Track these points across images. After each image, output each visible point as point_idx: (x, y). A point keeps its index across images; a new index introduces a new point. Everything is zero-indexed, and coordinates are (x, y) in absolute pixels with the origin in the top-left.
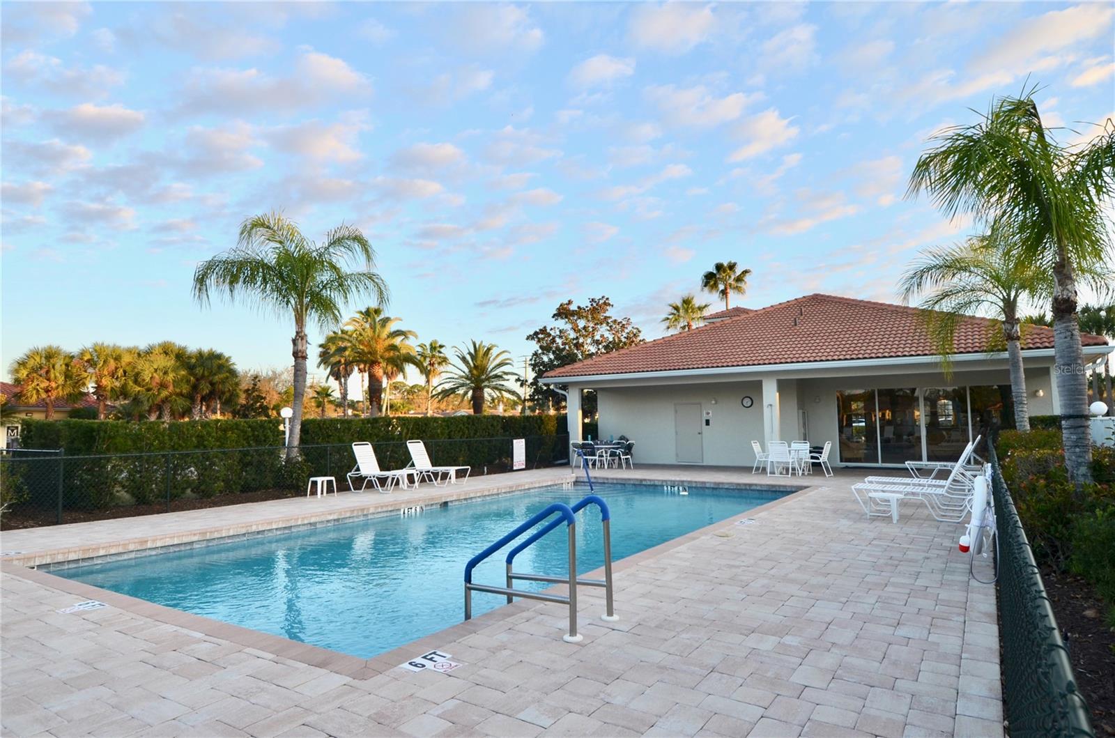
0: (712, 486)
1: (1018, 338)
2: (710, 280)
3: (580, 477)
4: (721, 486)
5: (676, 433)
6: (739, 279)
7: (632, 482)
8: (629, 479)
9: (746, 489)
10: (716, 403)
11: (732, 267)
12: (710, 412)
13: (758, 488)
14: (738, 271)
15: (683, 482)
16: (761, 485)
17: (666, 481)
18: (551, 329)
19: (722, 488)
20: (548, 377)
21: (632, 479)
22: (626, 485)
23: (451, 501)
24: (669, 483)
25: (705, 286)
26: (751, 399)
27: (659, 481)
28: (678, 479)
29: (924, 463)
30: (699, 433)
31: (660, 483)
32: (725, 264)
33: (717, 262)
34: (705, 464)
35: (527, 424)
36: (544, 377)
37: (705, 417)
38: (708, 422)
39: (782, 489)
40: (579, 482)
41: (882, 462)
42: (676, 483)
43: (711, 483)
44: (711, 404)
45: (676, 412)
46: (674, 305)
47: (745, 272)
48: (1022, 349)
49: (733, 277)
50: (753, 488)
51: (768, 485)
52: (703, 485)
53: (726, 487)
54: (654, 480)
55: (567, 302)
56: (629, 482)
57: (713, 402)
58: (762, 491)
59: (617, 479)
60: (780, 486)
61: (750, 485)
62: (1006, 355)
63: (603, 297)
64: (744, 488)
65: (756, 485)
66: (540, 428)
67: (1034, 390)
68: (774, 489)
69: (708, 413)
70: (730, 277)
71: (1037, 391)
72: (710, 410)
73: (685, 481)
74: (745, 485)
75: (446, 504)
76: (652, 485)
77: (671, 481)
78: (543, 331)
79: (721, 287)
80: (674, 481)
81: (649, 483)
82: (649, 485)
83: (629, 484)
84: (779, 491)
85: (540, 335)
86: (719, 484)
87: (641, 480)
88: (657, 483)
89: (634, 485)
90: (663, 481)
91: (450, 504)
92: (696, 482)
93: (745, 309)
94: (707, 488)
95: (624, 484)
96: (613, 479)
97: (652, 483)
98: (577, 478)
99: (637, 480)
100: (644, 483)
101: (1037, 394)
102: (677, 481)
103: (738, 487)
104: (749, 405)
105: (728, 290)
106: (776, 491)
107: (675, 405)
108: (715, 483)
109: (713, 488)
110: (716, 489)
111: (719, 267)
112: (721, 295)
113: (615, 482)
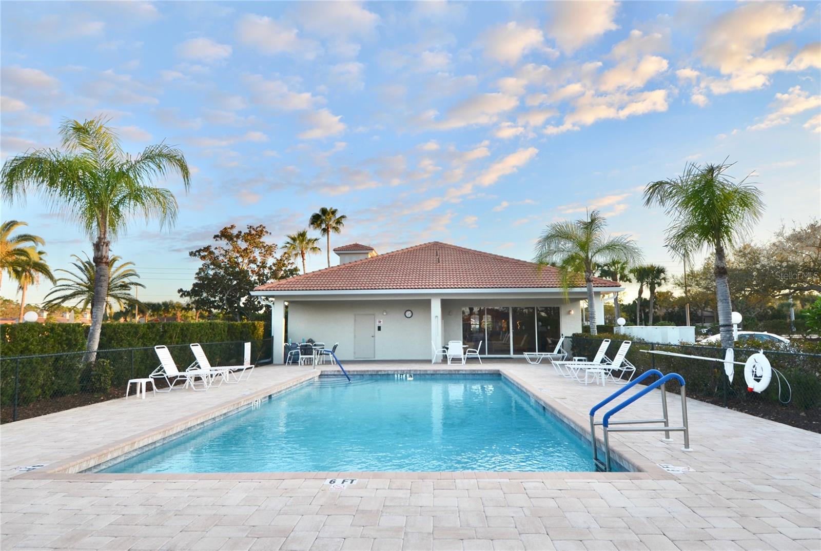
0: (432, 373)
1: (592, 281)
2: (316, 220)
3: (324, 371)
4: (438, 372)
5: (355, 336)
6: (338, 222)
7: (370, 373)
8: (368, 371)
9: (455, 374)
10: (386, 315)
11: (334, 212)
12: (382, 320)
13: (464, 372)
14: (338, 215)
15: (410, 371)
16: (466, 370)
17: (397, 371)
18: (216, 248)
19: (438, 374)
20: (259, 290)
21: (370, 371)
22: (364, 376)
23: (273, 394)
24: (400, 372)
25: (312, 224)
26: (412, 312)
27: (391, 371)
28: (406, 369)
29: (512, 355)
30: (373, 337)
31: (392, 373)
32: (328, 209)
33: (323, 207)
34: (376, 359)
35: (244, 329)
36: (256, 290)
37: (378, 324)
38: (379, 328)
39: (479, 372)
40: (323, 375)
41: (488, 354)
42: (405, 372)
43: (430, 370)
44: (383, 315)
45: (355, 320)
46: (293, 236)
47: (343, 217)
48: (594, 287)
49: (333, 219)
50: (461, 372)
51: (471, 370)
52: (425, 373)
53: (442, 373)
54: (388, 371)
55: (230, 226)
56: (367, 373)
57: (385, 314)
58: (466, 374)
59: (357, 371)
60: (478, 370)
61: (458, 371)
62: (585, 290)
63: (261, 226)
64: (454, 373)
65: (462, 370)
66: (253, 333)
67: (568, 310)
68: (474, 373)
69: (380, 322)
70: (330, 219)
71: (571, 311)
72: (382, 319)
73: (412, 370)
74: (455, 371)
75: (270, 397)
76: (385, 375)
77: (401, 371)
78: (207, 249)
79: (324, 226)
80: (404, 371)
81: (383, 373)
82: (383, 375)
83: (367, 375)
84: (477, 374)
85: (205, 252)
86: (437, 371)
87: (378, 371)
88: (390, 373)
89: (371, 375)
90: (395, 371)
91: (273, 396)
92: (420, 371)
93: (363, 246)
94: (427, 374)
95: (363, 375)
96: (354, 371)
97: (386, 373)
98: (322, 372)
99: (374, 371)
100: (379, 373)
101: (571, 313)
102: (406, 370)
103: (450, 373)
104: (410, 316)
105: (330, 229)
106: (475, 374)
107: (355, 315)
108: (434, 371)
109: (432, 374)
110: (434, 374)
111: (324, 211)
112: (323, 231)
113: (355, 373)
